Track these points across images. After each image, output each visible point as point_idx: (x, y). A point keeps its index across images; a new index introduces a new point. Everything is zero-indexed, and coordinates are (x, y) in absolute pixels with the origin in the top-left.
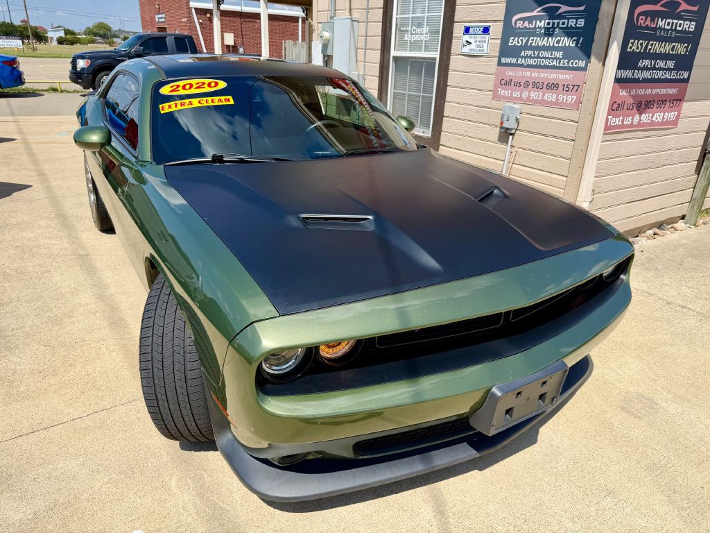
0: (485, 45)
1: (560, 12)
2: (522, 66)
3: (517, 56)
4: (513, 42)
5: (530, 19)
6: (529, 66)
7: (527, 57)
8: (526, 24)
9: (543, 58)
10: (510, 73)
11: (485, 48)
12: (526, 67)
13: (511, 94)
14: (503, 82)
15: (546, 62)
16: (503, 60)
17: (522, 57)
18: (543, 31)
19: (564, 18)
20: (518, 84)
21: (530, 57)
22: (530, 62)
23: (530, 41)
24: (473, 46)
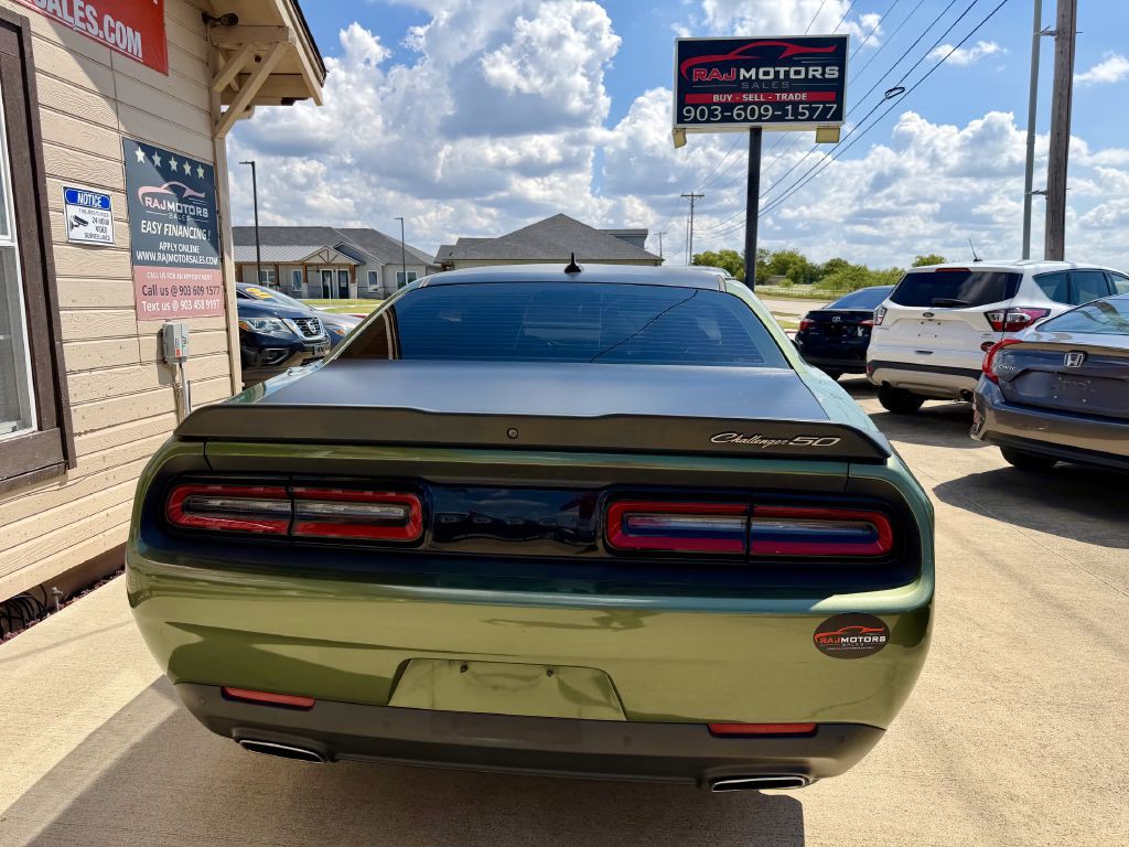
0: (109, 228)
1: (185, 195)
2: (163, 264)
3: (156, 250)
4: (149, 227)
5: (160, 197)
6: (172, 264)
7: (166, 252)
8: (156, 204)
9: (182, 253)
10: (152, 275)
11: (109, 232)
12: (167, 265)
13: (160, 307)
14: (146, 291)
15: (187, 259)
16: (140, 256)
17: (162, 252)
18: (175, 217)
19: (190, 203)
20: (164, 292)
21: (170, 252)
22: (171, 258)
23: (166, 230)
24: (91, 228)
